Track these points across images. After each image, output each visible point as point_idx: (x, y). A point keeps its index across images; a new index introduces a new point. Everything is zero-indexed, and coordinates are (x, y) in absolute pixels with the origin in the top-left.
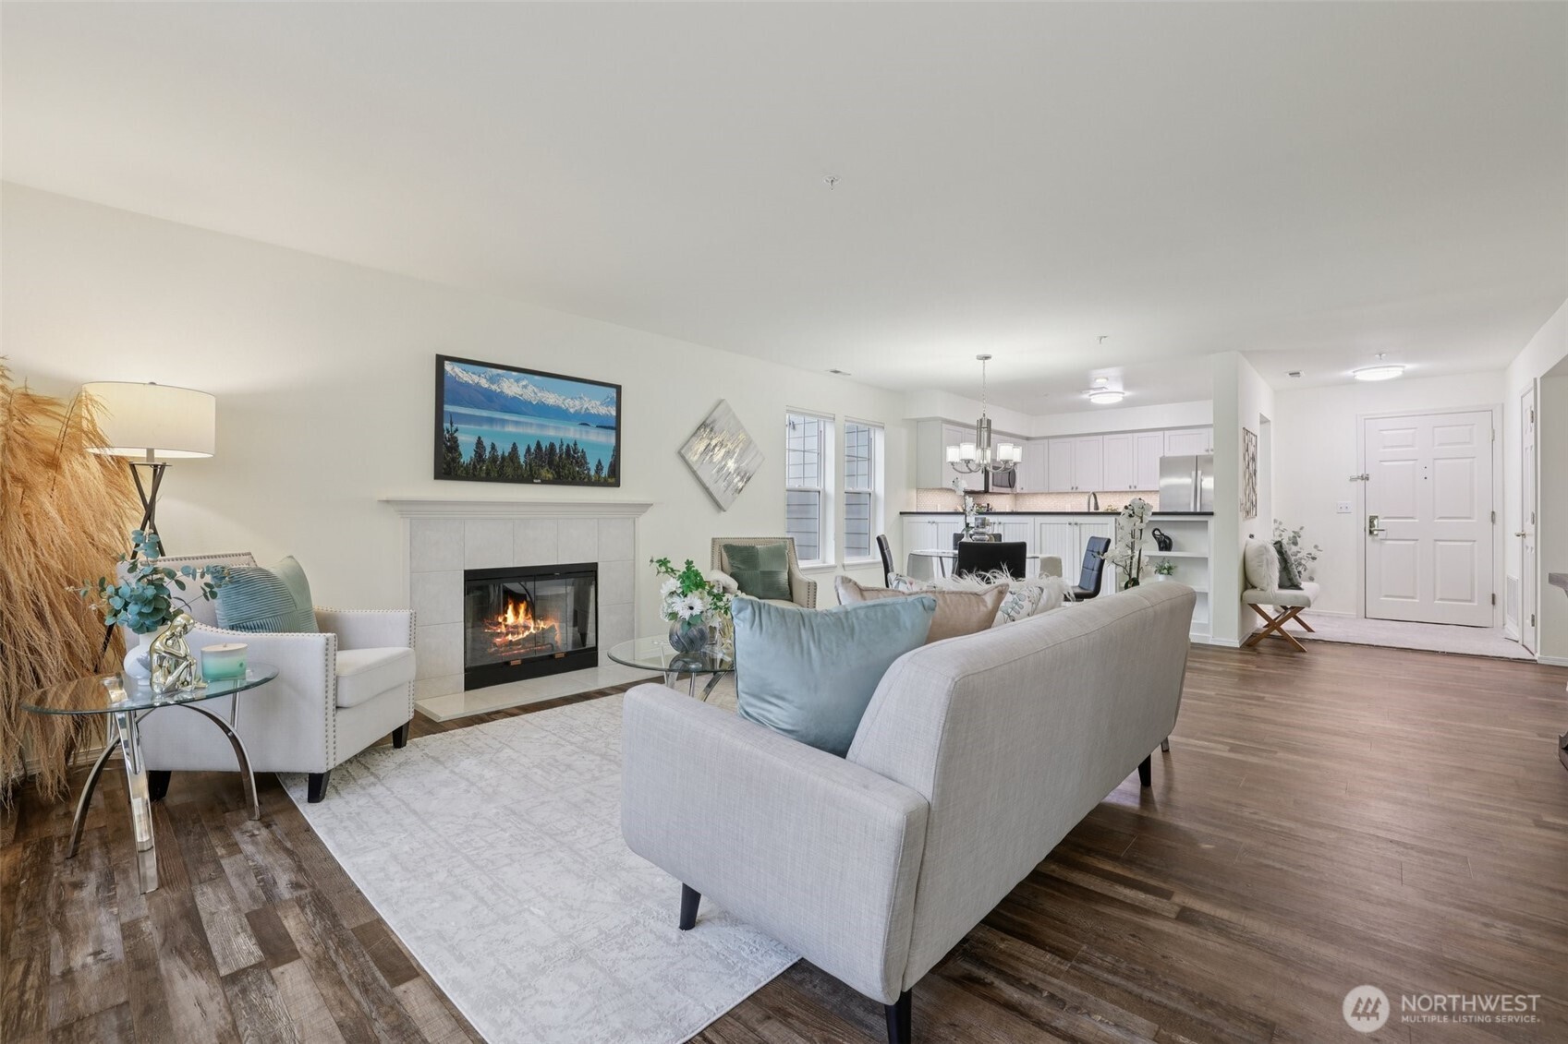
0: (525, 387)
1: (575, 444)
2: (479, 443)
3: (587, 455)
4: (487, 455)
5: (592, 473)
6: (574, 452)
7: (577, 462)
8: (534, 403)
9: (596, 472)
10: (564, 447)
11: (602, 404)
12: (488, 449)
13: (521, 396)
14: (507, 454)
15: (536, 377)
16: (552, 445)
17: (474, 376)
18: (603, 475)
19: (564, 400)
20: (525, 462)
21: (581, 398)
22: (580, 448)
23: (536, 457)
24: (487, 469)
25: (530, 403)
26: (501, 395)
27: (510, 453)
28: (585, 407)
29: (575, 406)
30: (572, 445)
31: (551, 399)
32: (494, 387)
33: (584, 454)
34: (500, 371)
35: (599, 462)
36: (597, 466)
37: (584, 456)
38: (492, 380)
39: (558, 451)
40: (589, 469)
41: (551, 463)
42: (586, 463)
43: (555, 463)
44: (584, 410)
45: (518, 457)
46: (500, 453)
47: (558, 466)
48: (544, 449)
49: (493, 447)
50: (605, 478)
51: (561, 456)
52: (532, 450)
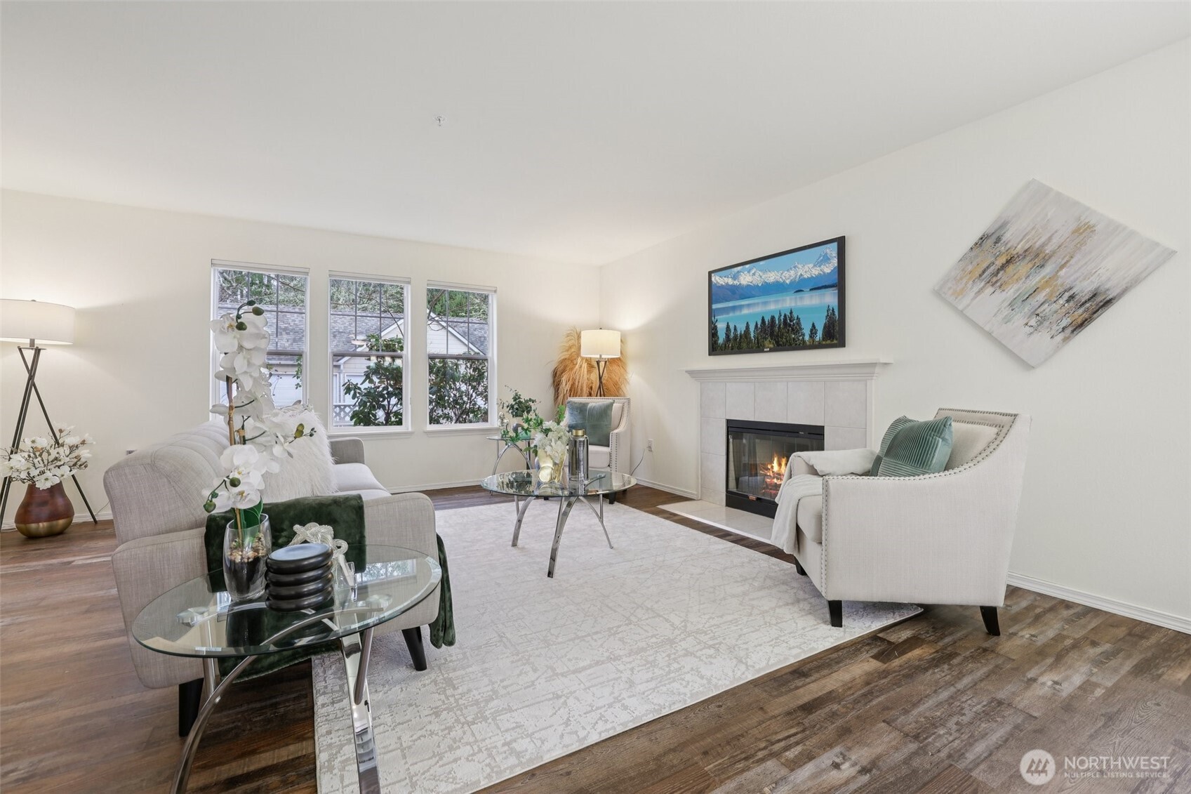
0: (754, 274)
1: (791, 313)
2: (728, 327)
3: (802, 321)
4: (732, 335)
5: (807, 338)
6: (791, 321)
7: (793, 330)
8: (760, 285)
9: (811, 337)
10: (782, 317)
11: (815, 266)
12: (733, 331)
13: (751, 283)
14: (743, 333)
15: (762, 263)
16: (773, 318)
17: (726, 279)
18: (817, 339)
19: (782, 274)
20: (754, 337)
21: (795, 267)
22: (795, 315)
23: (761, 331)
24: (732, 346)
25: (758, 286)
26: (740, 287)
27: (745, 331)
28: (799, 274)
29: (790, 276)
30: (788, 314)
31: (772, 277)
32: (736, 282)
33: (799, 321)
34: (739, 268)
35: (814, 326)
36: (811, 330)
37: (799, 323)
38: (735, 278)
39: (777, 322)
40: (803, 335)
41: (772, 334)
42: (801, 329)
43: (775, 333)
44: (798, 277)
45: (749, 334)
46: (739, 333)
47: (778, 336)
48: (767, 323)
49: (735, 329)
50: (819, 342)
51: (780, 326)
52: (759, 326)
